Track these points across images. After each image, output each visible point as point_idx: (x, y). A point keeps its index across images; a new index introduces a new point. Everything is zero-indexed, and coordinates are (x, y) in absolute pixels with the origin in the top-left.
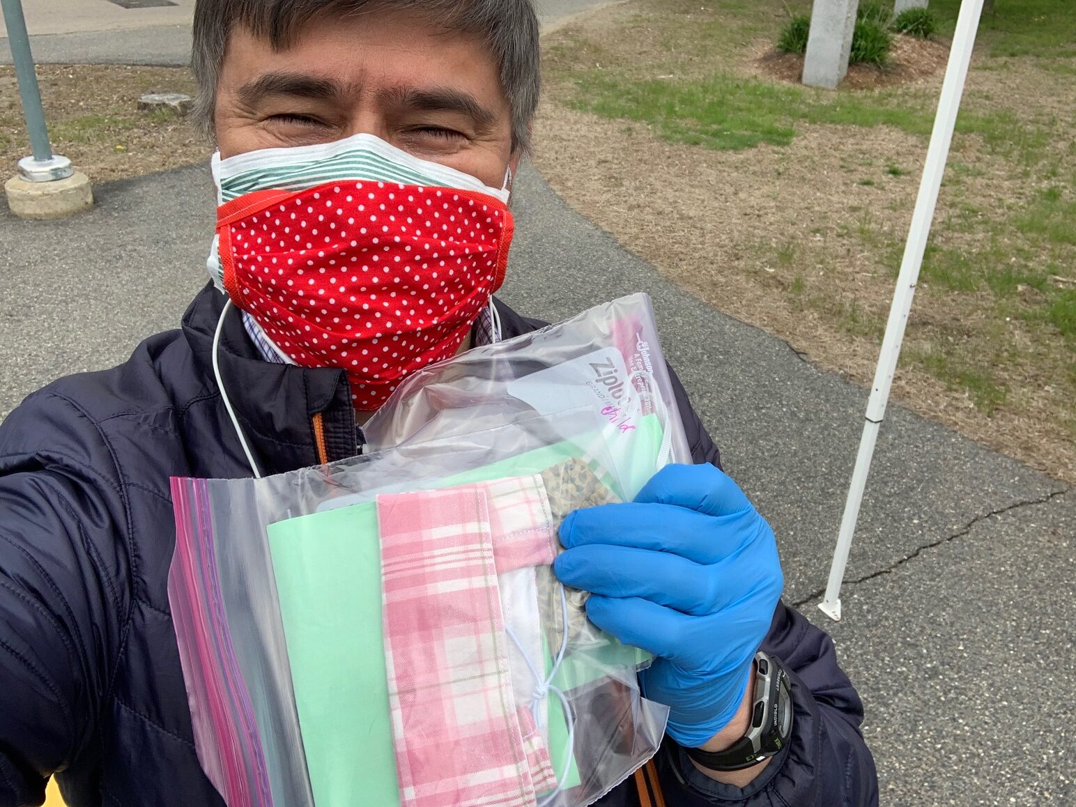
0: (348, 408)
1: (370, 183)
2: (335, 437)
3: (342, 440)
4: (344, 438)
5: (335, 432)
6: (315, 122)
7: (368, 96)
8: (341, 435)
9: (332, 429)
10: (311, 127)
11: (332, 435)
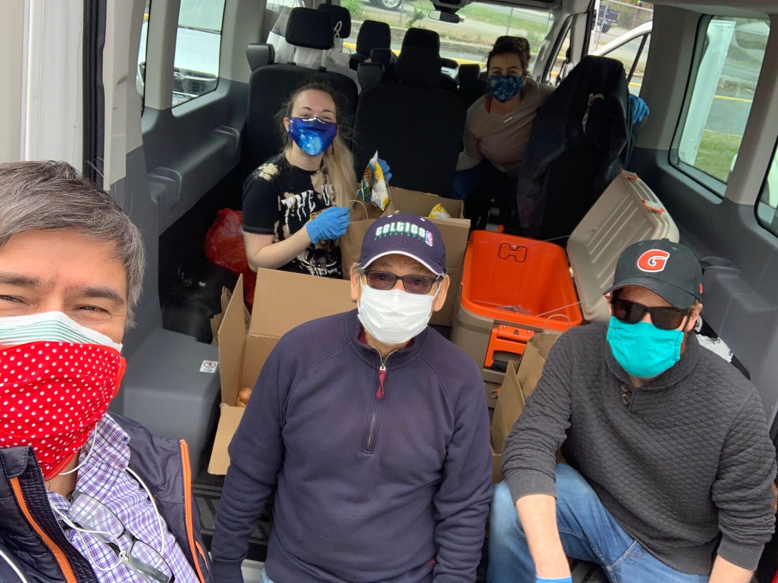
0: (36, 469)
1: (54, 343)
2: (29, 488)
3: (35, 489)
4: (36, 487)
5: (28, 485)
6: (21, 301)
7: (59, 289)
8: (34, 486)
9: (26, 484)
10: (18, 305)
11: (27, 487)
